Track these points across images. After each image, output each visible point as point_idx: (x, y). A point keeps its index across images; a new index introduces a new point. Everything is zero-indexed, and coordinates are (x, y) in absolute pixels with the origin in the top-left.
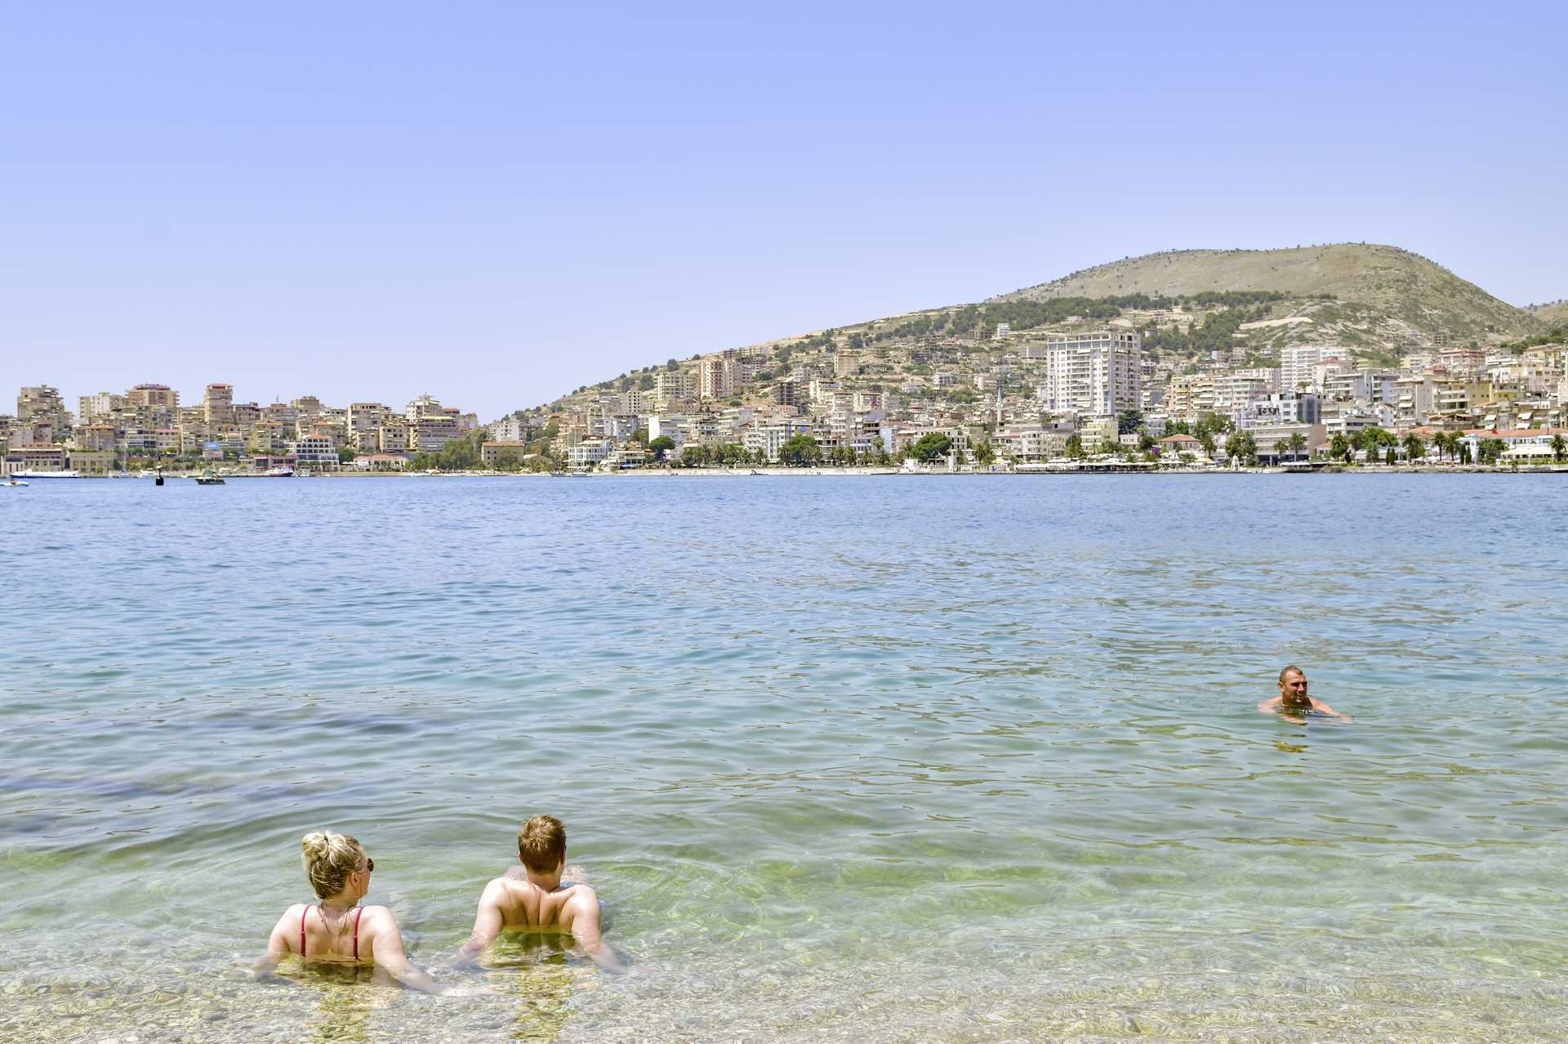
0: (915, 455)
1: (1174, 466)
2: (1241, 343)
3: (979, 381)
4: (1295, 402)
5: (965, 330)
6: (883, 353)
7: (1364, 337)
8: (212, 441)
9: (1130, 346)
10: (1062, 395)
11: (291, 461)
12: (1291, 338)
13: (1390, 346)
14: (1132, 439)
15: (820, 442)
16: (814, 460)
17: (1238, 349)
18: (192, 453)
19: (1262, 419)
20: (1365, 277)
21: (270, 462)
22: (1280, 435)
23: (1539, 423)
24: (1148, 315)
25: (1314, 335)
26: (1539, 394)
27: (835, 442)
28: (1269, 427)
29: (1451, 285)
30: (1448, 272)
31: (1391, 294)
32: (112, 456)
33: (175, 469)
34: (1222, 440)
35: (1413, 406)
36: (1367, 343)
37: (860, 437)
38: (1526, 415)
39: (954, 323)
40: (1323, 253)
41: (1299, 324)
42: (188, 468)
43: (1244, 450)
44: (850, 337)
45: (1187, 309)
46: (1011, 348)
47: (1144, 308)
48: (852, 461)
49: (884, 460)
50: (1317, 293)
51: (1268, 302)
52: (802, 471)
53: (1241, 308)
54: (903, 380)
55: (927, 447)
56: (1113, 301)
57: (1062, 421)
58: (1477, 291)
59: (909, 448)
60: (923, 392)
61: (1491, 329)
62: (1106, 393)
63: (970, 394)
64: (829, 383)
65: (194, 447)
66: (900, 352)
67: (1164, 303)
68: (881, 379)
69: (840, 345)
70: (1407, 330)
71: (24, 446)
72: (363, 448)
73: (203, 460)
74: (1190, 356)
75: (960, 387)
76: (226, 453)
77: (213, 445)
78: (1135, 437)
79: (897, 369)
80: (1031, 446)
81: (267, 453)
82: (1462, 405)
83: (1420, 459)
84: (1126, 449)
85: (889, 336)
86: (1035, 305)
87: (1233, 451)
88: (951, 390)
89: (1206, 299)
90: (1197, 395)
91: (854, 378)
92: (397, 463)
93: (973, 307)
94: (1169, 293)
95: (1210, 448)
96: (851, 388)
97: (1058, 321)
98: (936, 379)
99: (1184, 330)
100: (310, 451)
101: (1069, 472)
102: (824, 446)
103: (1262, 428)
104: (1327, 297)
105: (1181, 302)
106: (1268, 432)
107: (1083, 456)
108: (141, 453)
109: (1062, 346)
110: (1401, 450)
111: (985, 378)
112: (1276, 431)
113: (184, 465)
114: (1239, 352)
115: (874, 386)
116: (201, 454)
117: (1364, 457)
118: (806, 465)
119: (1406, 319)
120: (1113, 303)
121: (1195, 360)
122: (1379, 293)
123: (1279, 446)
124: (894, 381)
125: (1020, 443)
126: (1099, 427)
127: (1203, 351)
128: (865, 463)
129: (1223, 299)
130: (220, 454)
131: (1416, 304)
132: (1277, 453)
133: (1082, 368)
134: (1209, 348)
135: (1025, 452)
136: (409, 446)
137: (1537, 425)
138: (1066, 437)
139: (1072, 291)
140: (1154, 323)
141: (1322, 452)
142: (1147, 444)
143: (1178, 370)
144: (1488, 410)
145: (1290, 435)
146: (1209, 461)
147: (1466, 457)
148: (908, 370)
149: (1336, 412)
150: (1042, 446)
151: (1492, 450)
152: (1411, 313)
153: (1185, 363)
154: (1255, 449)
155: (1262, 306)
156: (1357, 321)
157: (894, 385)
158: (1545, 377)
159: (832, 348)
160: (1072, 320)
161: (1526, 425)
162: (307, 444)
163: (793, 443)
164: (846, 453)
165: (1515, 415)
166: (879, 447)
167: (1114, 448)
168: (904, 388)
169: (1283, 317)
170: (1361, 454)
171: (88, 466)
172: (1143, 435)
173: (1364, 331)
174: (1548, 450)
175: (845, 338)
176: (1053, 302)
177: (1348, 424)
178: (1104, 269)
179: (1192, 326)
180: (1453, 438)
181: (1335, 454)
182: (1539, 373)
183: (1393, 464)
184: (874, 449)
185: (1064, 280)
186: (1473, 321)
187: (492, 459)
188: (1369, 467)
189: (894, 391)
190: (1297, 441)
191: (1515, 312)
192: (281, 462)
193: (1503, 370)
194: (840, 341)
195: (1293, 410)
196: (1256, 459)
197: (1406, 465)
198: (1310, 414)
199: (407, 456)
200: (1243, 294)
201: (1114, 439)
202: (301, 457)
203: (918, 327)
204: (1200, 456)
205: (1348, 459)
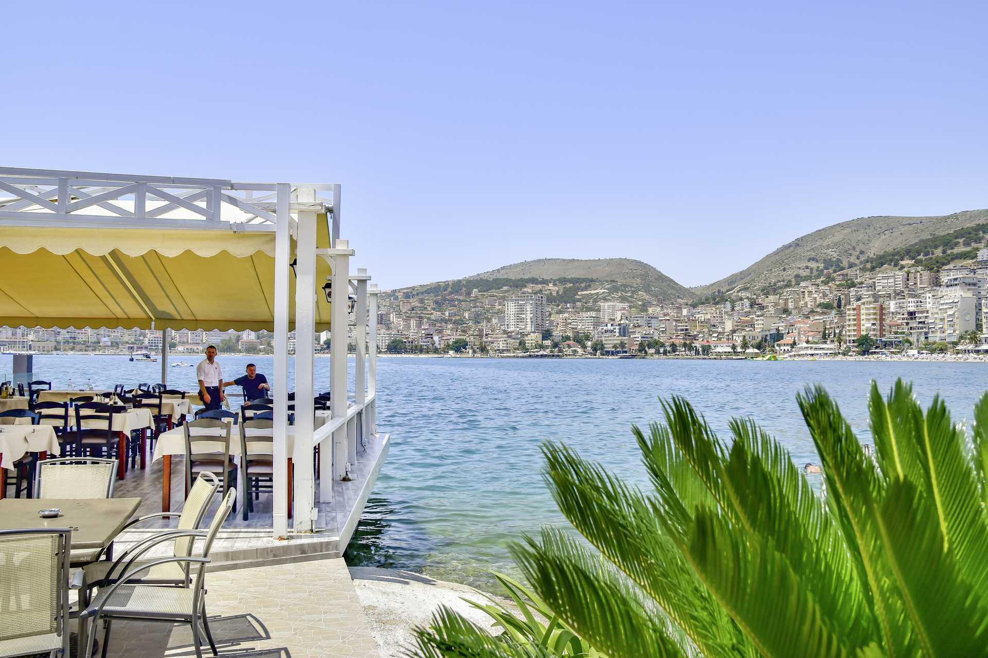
0: (452, 349)
1: (569, 355)
2: (579, 300)
3: (466, 315)
4: (618, 327)
5: (457, 291)
6: (421, 301)
7: (630, 299)
8: (104, 337)
9: (542, 301)
10: (512, 322)
11: (146, 348)
12: (600, 298)
13: (640, 303)
14: (548, 343)
15: (405, 342)
16: (403, 350)
17: (578, 303)
18: (95, 343)
19: (605, 335)
20: (627, 273)
21: (135, 349)
22: (615, 342)
23: (721, 338)
24: (540, 286)
25: (609, 298)
26: (714, 326)
27: (412, 342)
28: (610, 338)
29: (662, 278)
30: (660, 272)
31: (639, 280)
32: (54, 344)
33: (86, 351)
34: (589, 343)
35: (666, 330)
36: (631, 302)
37: (424, 340)
38: (716, 335)
39: (452, 288)
40: (610, 262)
41: (604, 292)
42: (93, 350)
43: (599, 348)
44: (404, 293)
45: (555, 285)
46: (479, 300)
47: (536, 284)
48: (421, 351)
49: (436, 351)
50: (609, 279)
51: (590, 282)
52: (399, 356)
53: (578, 285)
54: (432, 314)
55: (457, 345)
56: (522, 280)
57: (513, 334)
58: (672, 281)
59: (448, 345)
60: (442, 319)
61: (679, 297)
62: (532, 322)
63: (462, 321)
64: (399, 314)
65: (95, 340)
66: (430, 301)
67: (545, 282)
68: (422, 313)
69: (400, 297)
70: (647, 297)
71: (7, 338)
72: (179, 342)
73: (100, 346)
74: (558, 306)
75: (458, 318)
76: (112, 343)
77: (106, 339)
78: (549, 341)
79: (429, 309)
80: (504, 345)
81: (133, 343)
82: (686, 330)
83: (677, 353)
84: (547, 347)
85: (422, 293)
86: (487, 281)
87: (595, 350)
88: (454, 319)
89: (563, 281)
90: (570, 323)
91: (409, 312)
92: (198, 349)
93: (460, 281)
94: (546, 277)
95: (584, 347)
96: (409, 317)
97: (499, 288)
98: (447, 314)
99: (554, 294)
100: (155, 343)
101: (522, 357)
102: (407, 344)
103: (607, 338)
104: (614, 281)
105: (552, 281)
106: (610, 340)
107: (527, 350)
108: (68, 342)
109: (512, 300)
110: (669, 349)
111: (469, 314)
112: (613, 340)
113: (90, 349)
114: (579, 304)
115: (420, 316)
116: (99, 343)
117: (653, 352)
118: (399, 353)
119: (645, 292)
120: (523, 281)
121: (560, 307)
122: (634, 281)
123: (615, 347)
124: (427, 314)
125: (499, 344)
126: (533, 338)
127: (563, 304)
128: (428, 352)
129: (571, 281)
130: (109, 344)
131: (649, 286)
132: (614, 350)
133: (521, 310)
134: (566, 302)
135: (501, 348)
136: (202, 341)
137: (720, 339)
138: (518, 341)
139: (502, 275)
140: (541, 290)
141: (633, 350)
142: (555, 345)
143: (553, 312)
144: (700, 332)
145: (619, 342)
146: (584, 353)
147: (697, 353)
148: (434, 309)
149: (635, 332)
150: (509, 345)
151: (706, 350)
152: (647, 290)
153: (556, 309)
154: (604, 348)
155: (588, 284)
156: (626, 292)
157: (428, 316)
158: (716, 318)
159: (396, 298)
160: (505, 288)
161: (716, 339)
162: (153, 339)
163: (393, 342)
164: (419, 347)
165: (711, 335)
166: (433, 345)
167: (542, 347)
168: (433, 317)
169: (596, 290)
170: (652, 351)
171: (41, 348)
172: (553, 341)
173: (629, 296)
174: (730, 350)
175: (402, 294)
176: (496, 280)
177: (642, 337)
178: (516, 266)
179: (558, 292)
180: (690, 344)
181: (640, 351)
182: (714, 317)
183: (666, 355)
184: (431, 346)
185: (498, 270)
186: (671, 294)
187: (244, 348)
188: (656, 356)
189: (429, 319)
190: (622, 345)
191: (686, 290)
192: (142, 348)
193: (700, 315)
194: (400, 295)
195: (617, 331)
196: (604, 353)
197: (671, 356)
198: (624, 333)
199: (202, 346)
200: (579, 279)
201: (540, 342)
202: (151, 346)
203: (436, 289)
204: (580, 351)
205: (646, 352)
